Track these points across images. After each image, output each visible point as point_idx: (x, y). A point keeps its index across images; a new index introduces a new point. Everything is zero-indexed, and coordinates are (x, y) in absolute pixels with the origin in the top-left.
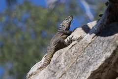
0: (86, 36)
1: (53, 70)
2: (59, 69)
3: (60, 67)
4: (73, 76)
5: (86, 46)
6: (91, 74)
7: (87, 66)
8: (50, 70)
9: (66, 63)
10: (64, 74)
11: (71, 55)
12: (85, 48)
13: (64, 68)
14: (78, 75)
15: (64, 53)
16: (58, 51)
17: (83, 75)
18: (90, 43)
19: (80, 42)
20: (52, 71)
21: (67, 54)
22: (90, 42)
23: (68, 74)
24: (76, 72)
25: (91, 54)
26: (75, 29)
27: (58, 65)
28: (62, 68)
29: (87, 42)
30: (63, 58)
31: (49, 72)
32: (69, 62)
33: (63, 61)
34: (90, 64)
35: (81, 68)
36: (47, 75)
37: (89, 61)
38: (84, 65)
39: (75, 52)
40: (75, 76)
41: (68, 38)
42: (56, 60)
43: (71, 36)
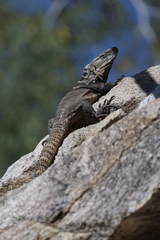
0: (146, 100)
1: (60, 179)
2: (75, 177)
3: (78, 174)
4: (109, 197)
5: (143, 126)
6: (154, 195)
7: (145, 176)
8: (53, 179)
9: (93, 164)
10: (89, 190)
11: (107, 146)
12: (141, 132)
13: (88, 176)
14: (120, 195)
15: (90, 139)
16: (76, 132)
17: (133, 195)
18: (155, 120)
19: (131, 116)
20: (60, 183)
21: (96, 142)
22: (154, 116)
23: (96, 191)
24: (117, 188)
25: (156, 146)
26: (119, 80)
27: (73, 169)
28: (83, 177)
29: (147, 117)
30: (86, 151)
31: (51, 183)
32: (101, 162)
33: (86, 158)
34: (152, 171)
35: (130, 179)
36: (47, 190)
37: (149, 163)
38: (138, 171)
39: (117, 140)
40: (113, 197)
41: (101, 101)
42: (70, 156)
43: (108, 97)
